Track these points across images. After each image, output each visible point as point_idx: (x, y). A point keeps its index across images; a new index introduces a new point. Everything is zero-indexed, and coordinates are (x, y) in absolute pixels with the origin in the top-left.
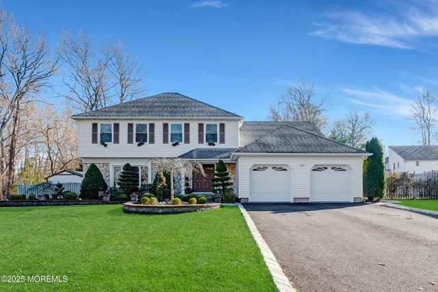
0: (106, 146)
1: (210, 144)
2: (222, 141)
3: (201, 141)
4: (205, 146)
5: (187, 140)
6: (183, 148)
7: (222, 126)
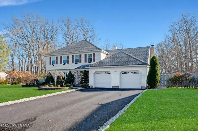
0: (53, 65)
1: (89, 63)
2: (94, 61)
3: (85, 61)
4: (87, 63)
5: (80, 62)
6: (79, 65)
7: (94, 54)
